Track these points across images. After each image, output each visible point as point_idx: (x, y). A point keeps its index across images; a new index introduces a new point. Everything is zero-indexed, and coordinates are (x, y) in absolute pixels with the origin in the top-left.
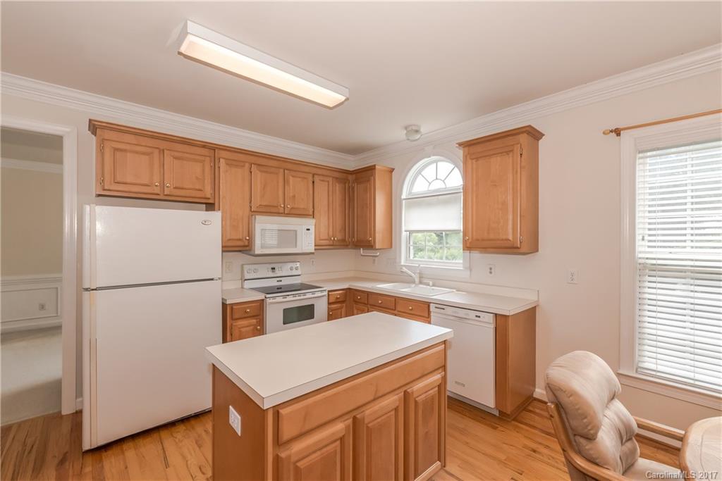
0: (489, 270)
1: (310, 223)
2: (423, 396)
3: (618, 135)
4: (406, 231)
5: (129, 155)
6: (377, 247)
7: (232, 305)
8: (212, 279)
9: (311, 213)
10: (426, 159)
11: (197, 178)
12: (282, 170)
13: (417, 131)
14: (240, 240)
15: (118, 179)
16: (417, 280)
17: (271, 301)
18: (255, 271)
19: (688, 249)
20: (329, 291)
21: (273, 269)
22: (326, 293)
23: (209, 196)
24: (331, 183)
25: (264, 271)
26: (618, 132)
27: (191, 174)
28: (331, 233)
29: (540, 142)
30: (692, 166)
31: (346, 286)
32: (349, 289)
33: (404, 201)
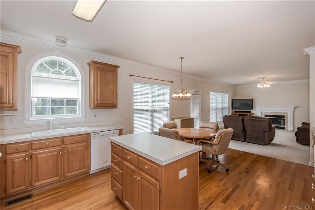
0: (94, 116)
3: (131, 76)
4: (33, 97)
30: (145, 87)
33: (32, 77)
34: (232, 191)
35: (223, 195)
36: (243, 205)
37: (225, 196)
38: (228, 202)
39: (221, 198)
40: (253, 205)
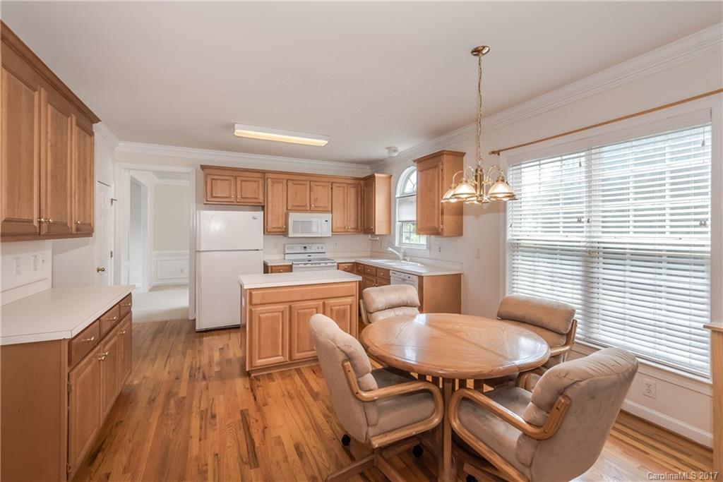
0: (439, 250)
1: (328, 216)
2: (337, 307)
3: (499, 154)
4: (399, 221)
5: (219, 181)
6: (376, 233)
7: (271, 266)
8: (258, 250)
9: (330, 210)
10: (409, 169)
11: (255, 192)
12: (308, 182)
13: (395, 151)
14: (280, 228)
15: (214, 195)
16: (401, 258)
17: (296, 266)
18: (292, 248)
19: (561, 233)
20: (338, 263)
21: (305, 247)
22: (336, 264)
23: (261, 201)
24: (346, 188)
25: (299, 249)
26: (498, 153)
27: (251, 190)
28: (346, 223)
29: (464, 158)
31: (353, 261)
32: (356, 263)
33: (398, 200)
34: (252, 441)
35: (257, 421)
36: (215, 428)
37: (252, 421)
38: (239, 417)
39: (253, 412)
40: (200, 440)
